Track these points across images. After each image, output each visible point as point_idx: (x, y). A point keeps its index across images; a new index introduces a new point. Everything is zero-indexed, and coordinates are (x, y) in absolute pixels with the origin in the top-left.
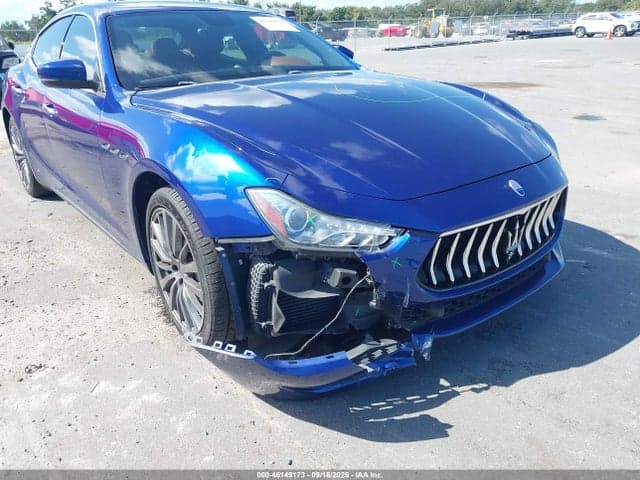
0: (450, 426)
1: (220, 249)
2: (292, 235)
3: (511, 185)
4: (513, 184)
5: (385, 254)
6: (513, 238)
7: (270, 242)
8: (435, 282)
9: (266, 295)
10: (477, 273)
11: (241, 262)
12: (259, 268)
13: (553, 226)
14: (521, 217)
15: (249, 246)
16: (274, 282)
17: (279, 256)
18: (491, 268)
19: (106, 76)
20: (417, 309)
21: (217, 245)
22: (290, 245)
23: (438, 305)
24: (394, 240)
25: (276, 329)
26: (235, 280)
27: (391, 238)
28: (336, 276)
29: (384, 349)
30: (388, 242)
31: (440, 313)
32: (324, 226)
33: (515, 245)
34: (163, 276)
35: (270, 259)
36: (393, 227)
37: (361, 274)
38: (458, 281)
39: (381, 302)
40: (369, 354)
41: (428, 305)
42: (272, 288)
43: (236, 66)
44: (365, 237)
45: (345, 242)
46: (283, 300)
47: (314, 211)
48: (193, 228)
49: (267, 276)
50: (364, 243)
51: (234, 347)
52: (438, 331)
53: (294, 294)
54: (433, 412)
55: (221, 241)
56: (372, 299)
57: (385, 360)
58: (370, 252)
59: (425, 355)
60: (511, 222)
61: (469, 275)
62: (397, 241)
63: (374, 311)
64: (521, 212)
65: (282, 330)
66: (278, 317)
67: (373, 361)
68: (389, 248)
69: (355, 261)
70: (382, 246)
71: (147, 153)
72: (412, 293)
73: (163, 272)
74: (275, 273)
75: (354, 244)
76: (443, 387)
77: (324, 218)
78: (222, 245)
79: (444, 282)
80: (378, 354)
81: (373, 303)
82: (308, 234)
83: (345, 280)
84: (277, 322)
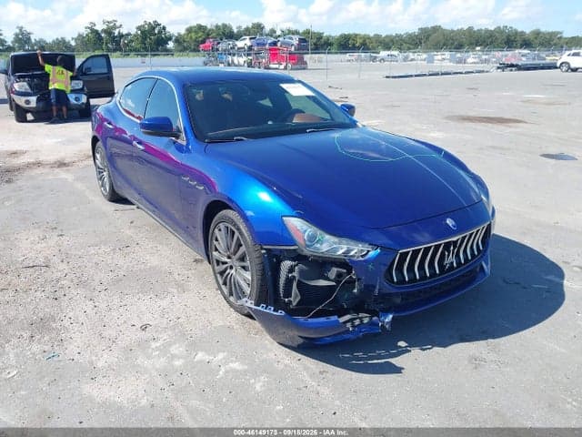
0: (403, 369)
1: (263, 251)
2: (308, 246)
3: (448, 222)
4: (449, 222)
5: (364, 261)
6: (448, 256)
7: (294, 250)
8: (395, 280)
9: (289, 281)
10: (423, 277)
11: (275, 260)
12: (286, 264)
13: (481, 248)
14: (455, 243)
15: (281, 251)
16: (295, 274)
17: (299, 257)
18: (433, 274)
19: (185, 128)
20: (384, 297)
21: (262, 249)
22: (306, 252)
23: (397, 294)
24: (370, 253)
25: (294, 304)
26: (271, 271)
27: (368, 251)
28: (333, 272)
29: (361, 319)
30: (366, 254)
31: (398, 301)
32: (327, 241)
33: (450, 260)
34: (218, 265)
35: (293, 259)
36: (370, 244)
37: (349, 272)
38: (410, 281)
39: (360, 290)
40: (351, 320)
41: (390, 294)
42: (294, 277)
43: (270, 123)
44: (352, 250)
45: (340, 252)
46: (300, 285)
47: (322, 232)
48: (249, 238)
49: (291, 270)
50: (352, 253)
51: (272, 308)
52: (395, 312)
53: (306, 282)
54: (393, 361)
55: (265, 247)
56: (354, 288)
57: (362, 326)
58: (355, 259)
59: (387, 326)
60: (447, 246)
61: (418, 277)
62: (373, 253)
63: (356, 297)
64: (455, 239)
65: (299, 304)
66: (296, 296)
67: (353, 326)
68: (367, 257)
69: (345, 264)
70: (362, 256)
71: (219, 189)
72: (380, 286)
73: (218, 262)
74: (296, 268)
75: (346, 253)
76: (400, 347)
77: (327, 236)
78: (265, 249)
79: (402, 281)
80: (357, 322)
81: (355, 291)
82: (318, 246)
83: (339, 275)
84: (295, 298)
